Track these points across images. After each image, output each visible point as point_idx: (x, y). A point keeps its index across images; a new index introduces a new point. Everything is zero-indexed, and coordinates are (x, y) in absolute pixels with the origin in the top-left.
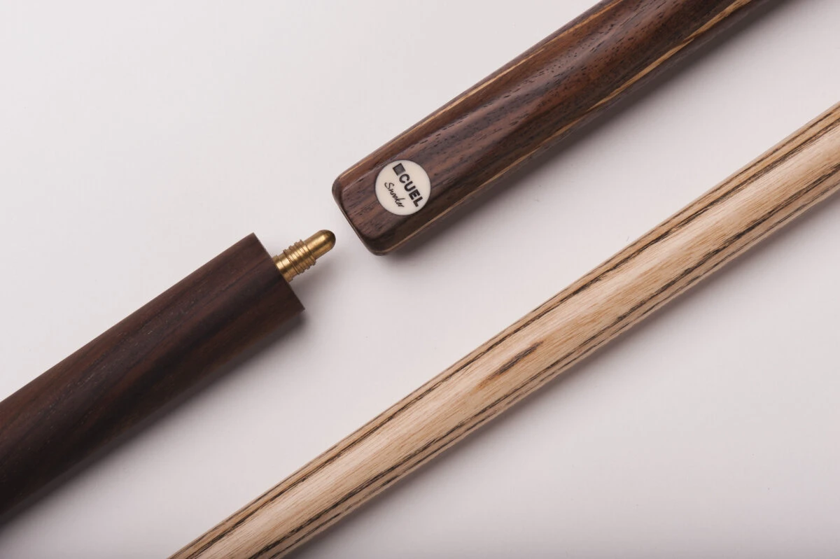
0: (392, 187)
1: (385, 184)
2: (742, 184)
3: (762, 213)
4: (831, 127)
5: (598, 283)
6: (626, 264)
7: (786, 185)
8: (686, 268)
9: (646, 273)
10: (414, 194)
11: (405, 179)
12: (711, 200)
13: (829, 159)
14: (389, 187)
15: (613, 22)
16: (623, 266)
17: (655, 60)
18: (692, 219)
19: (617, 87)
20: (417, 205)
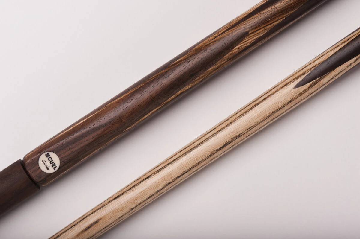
0: (45, 162)
1: (42, 161)
2: (180, 157)
3: (188, 168)
4: (215, 134)
5: (123, 195)
6: (135, 188)
7: (197, 158)
8: (158, 190)
9: (142, 192)
10: (54, 165)
11: (50, 159)
12: (168, 163)
13: (214, 147)
14: (44, 162)
15: (132, 98)
16: (133, 189)
17: (149, 113)
18: (160, 171)
19: (134, 123)
20: (55, 169)
